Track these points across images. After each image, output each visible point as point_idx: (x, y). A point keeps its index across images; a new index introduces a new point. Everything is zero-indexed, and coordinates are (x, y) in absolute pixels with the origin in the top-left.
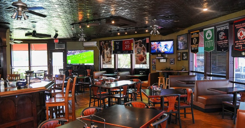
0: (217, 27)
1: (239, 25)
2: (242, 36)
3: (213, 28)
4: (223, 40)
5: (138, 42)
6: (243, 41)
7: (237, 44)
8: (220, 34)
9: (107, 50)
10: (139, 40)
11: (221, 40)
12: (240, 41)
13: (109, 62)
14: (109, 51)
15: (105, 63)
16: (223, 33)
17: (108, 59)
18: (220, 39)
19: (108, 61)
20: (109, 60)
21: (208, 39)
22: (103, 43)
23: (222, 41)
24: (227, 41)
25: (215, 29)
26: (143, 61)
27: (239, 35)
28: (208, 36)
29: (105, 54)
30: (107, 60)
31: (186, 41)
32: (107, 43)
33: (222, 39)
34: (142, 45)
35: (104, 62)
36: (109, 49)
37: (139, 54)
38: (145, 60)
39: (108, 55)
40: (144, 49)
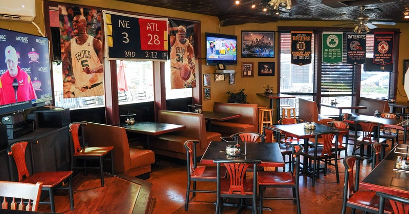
0: (347, 33)
1: (380, 37)
2: (384, 50)
3: (342, 33)
4: (357, 51)
5: (177, 31)
6: (385, 55)
7: (377, 58)
8: (353, 43)
9: (81, 41)
10: (181, 27)
11: (353, 51)
12: (381, 55)
13: (92, 86)
14: (91, 49)
15: (77, 91)
16: (357, 43)
17: (90, 76)
18: (352, 49)
19: (89, 85)
20: (91, 81)
21: (331, 46)
22: (64, 12)
23: (355, 52)
24: (362, 52)
25: (345, 36)
26: (189, 81)
27: (380, 48)
28: (330, 43)
29: (73, 56)
30: (83, 79)
31: (272, 44)
32: (82, 17)
33: (355, 49)
34: (186, 41)
35: (73, 88)
36: (91, 39)
37: (181, 62)
38: (192, 76)
39: (89, 63)
40: (189, 49)
